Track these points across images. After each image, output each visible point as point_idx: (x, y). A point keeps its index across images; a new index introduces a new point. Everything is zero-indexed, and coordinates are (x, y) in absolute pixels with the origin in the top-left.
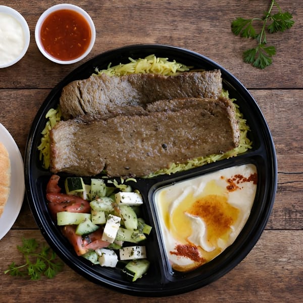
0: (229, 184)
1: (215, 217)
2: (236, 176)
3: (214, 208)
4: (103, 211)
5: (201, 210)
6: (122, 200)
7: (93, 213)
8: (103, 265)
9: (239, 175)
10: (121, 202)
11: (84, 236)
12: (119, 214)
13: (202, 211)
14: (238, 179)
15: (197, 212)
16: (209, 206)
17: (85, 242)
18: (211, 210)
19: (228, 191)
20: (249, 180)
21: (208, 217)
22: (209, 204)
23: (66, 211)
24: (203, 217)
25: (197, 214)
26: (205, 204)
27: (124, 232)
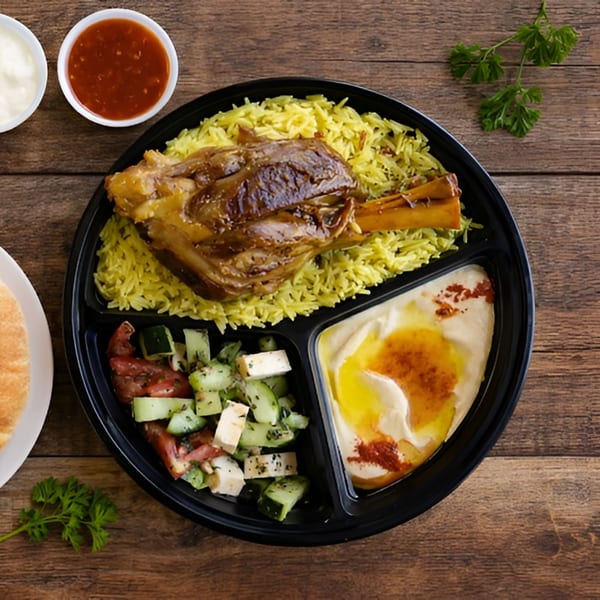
0: (438, 307)
1: (421, 376)
2: (449, 289)
3: (420, 354)
4: (215, 391)
5: (395, 361)
6: (251, 371)
7: (197, 398)
9: (455, 286)
10: (248, 375)
11: (180, 439)
13: (397, 363)
14: (454, 294)
15: (388, 365)
16: (409, 353)
17: (182, 451)
18: (414, 361)
19: (440, 318)
20: (476, 295)
21: (409, 378)
22: (406, 350)
24: (400, 377)
25: (387, 371)
26: (403, 347)
27: (253, 429)
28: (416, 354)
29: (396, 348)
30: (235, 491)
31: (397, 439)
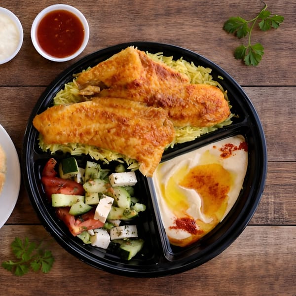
0: (221, 153)
1: (210, 188)
2: (226, 145)
3: (209, 177)
4: (96, 193)
5: (195, 180)
6: (116, 181)
7: (86, 195)
8: (94, 245)
9: (229, 144)
10: (115, 183)
11: (77, 217)
12: (112, 194)
13: (197, 181)
14: (229, 148)
15: (191, 183)
16: (203, 176)
17: (78, 222)
18: (205, 179)
19: (222, 158)
20: (240, 149)
21: (203, 189)
22: (203, 174)
23: (60, 193)
24: (197, 188)
25: (191, 186)
26: (200, 173)
27: (116, 210)
28: (207, 177)
29: (196, 174)
30: (105, 246)
31: (195, 219)
